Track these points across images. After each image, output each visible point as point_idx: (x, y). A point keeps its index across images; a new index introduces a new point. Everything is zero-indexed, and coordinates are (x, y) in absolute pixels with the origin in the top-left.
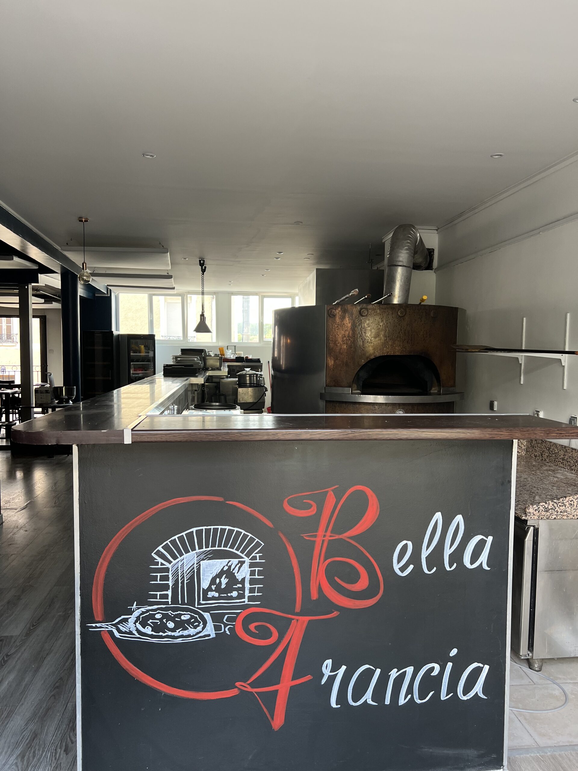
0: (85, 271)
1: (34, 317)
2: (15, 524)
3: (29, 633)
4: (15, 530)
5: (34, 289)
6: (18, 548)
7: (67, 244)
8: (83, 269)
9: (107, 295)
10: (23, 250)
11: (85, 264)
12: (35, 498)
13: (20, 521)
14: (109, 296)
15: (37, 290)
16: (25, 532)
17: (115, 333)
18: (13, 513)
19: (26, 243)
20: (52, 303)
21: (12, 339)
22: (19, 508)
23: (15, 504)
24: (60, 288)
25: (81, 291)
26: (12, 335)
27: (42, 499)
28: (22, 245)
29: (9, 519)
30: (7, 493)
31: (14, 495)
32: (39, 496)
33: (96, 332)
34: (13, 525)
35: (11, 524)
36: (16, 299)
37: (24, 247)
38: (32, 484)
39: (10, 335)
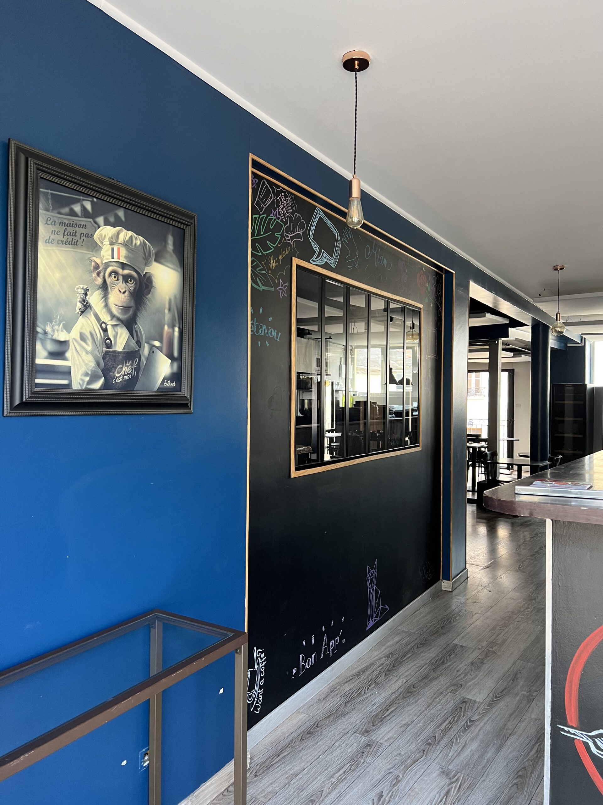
0: (559, 322)
1: (503, 370)
2: (480, 582)
3: (491, 704)
4: (479, 588)
5: (503, 344)
6: (482, 608)
7: (540, 295)
8: (557, 320)
9: (581, 345)
10: (495, 306)
11: (558, 315)
12: (499, 558)
13: (484, 580)
14: (583, 345)
15: (506, 345)
16: (488, 592)
17: (589, 386)
18: (477, 570)
19: (498, 299)
20: (521, 357)
21: (480, 392)
22: (484, 565)
23: (479, 561)
24: (531, 341)
25: (552, 343)
26: (480, 389)
27: (507, 560)
28: (495, 302)
29: (474, 575)
30: (472, 548)
31: (478, 551)
32: (503, 556)
33: (567, 385)
34: (477, 583)
35: (476, 581)
36: (487, 354)
37: (496, 303)
38: (496, 542)
39: (478, 389)
